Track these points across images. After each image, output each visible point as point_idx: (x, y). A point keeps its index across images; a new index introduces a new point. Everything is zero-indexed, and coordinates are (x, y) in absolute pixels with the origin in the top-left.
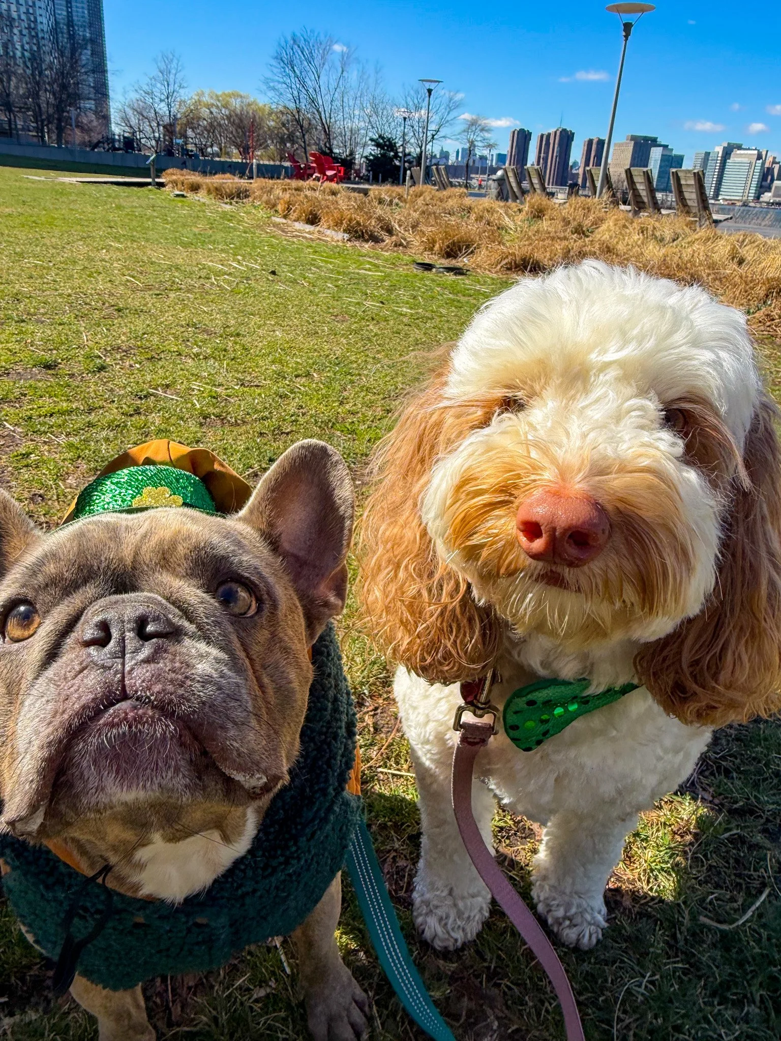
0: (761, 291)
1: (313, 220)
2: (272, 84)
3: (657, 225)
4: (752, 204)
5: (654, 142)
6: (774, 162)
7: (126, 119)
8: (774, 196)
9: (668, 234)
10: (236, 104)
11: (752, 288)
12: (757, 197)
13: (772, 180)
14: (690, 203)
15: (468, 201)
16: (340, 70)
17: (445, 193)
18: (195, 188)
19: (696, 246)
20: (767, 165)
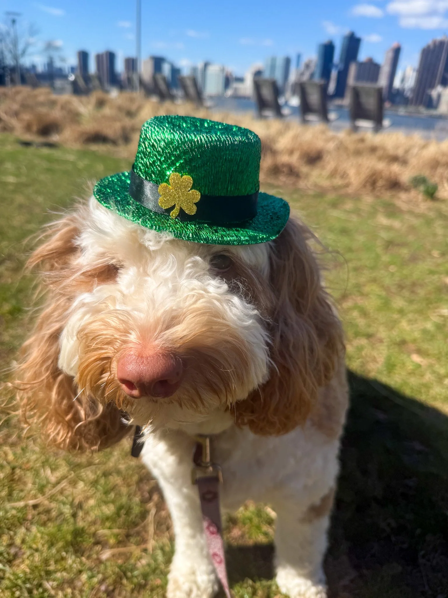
5: (163, 60)
15: (54, 97)
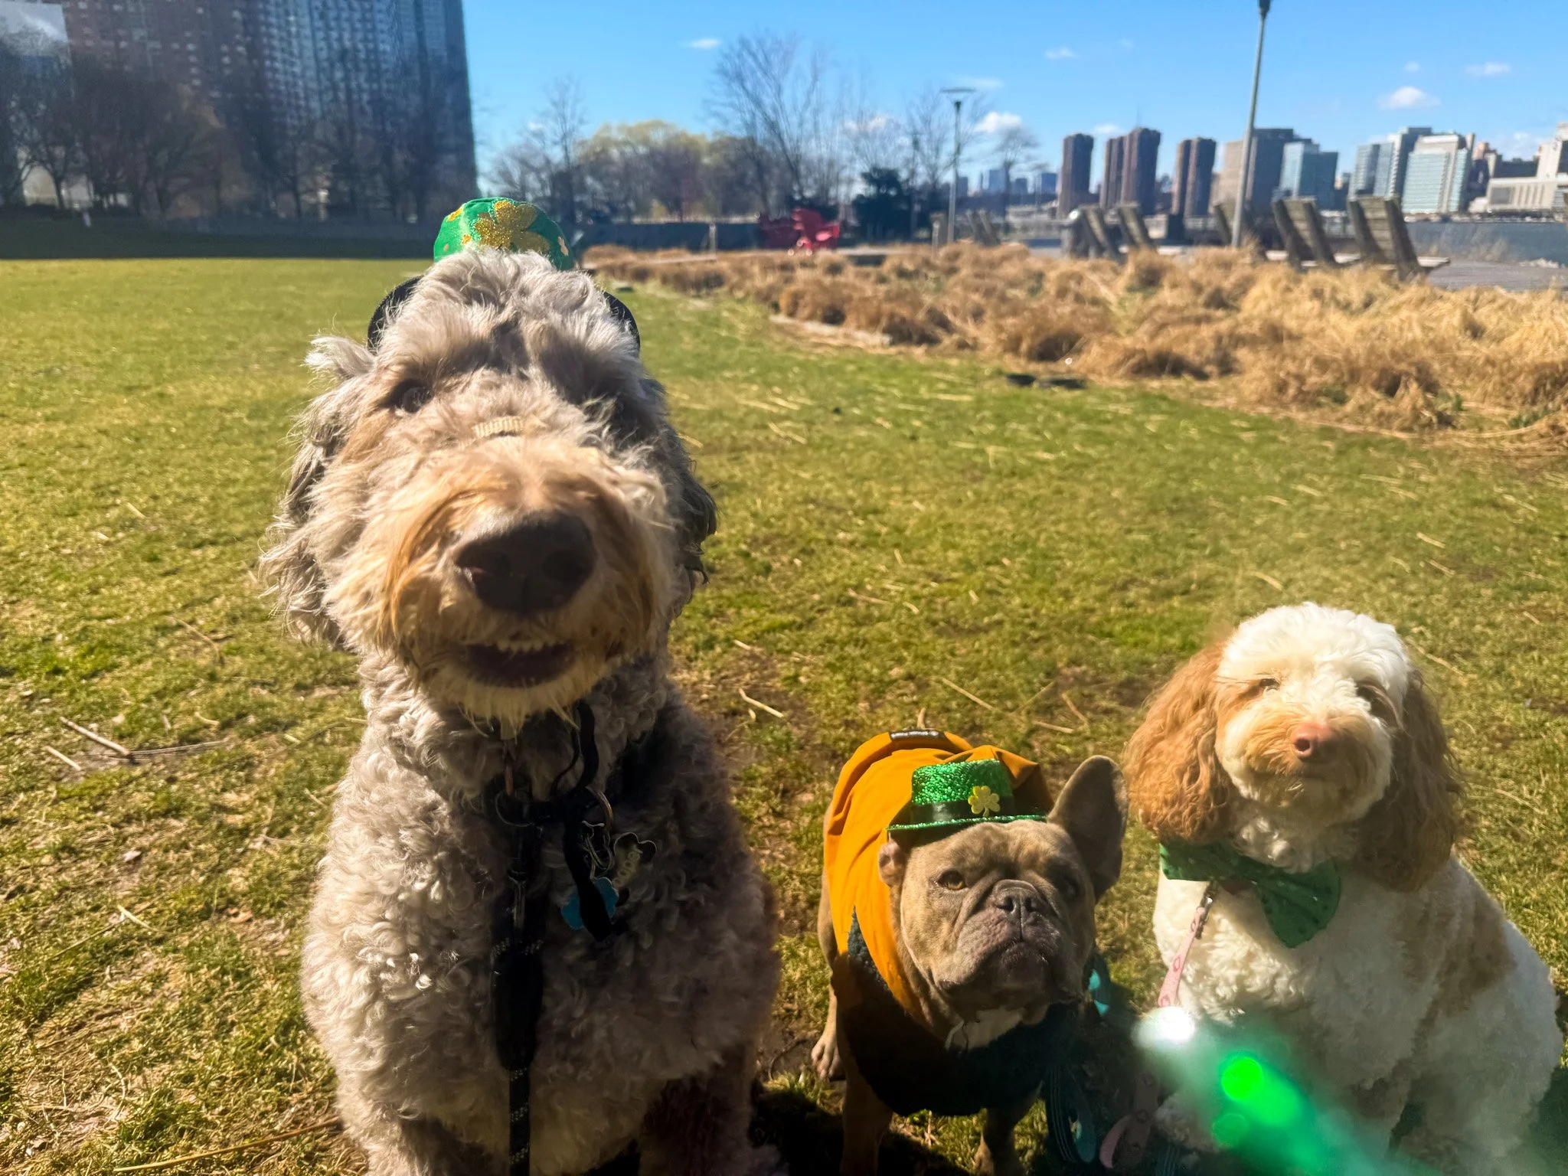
0: (1526, 384)
1: (834, 317)
2: (714, 108)
3: (1337, 283)
4: (1456, 218)
5: (1288, 136)
6: (1487, 150)
7: (505, 175)
8: (1493, 202)
9: (1356, 297)
10: (658, 137)
11: (1513, 380)
12: (1464, 207)
13: (1487, 178)
14: (1383, 245)
16: (810, 79)
17: (997, 252)
18: (642, 275)
19: (1404, 313)
20: (1476, 156)
